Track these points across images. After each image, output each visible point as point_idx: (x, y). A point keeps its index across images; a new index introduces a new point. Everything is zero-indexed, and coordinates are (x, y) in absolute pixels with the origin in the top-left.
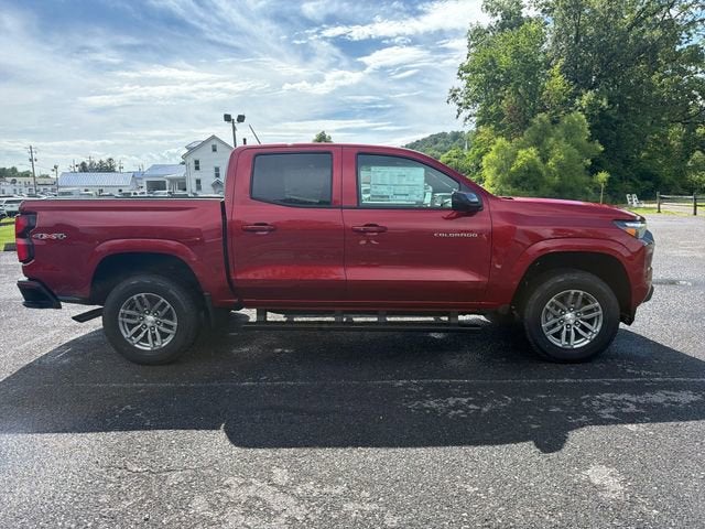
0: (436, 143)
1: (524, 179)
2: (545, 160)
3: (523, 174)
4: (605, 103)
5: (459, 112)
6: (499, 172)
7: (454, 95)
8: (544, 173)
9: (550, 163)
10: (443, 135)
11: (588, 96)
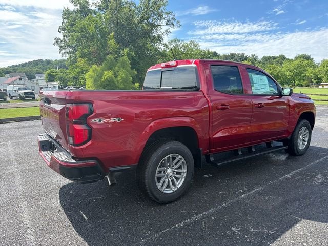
0: (37, 65)
1: (107, 85)
2: (116, 77)
3: (108, 83)
4: (133, 54)
5: (61, 50)
6: (95, 81)
7: (57, 42)
8: (116, 82)
9: (119, 78)
10: (41, 61)
11: (126, 50)
